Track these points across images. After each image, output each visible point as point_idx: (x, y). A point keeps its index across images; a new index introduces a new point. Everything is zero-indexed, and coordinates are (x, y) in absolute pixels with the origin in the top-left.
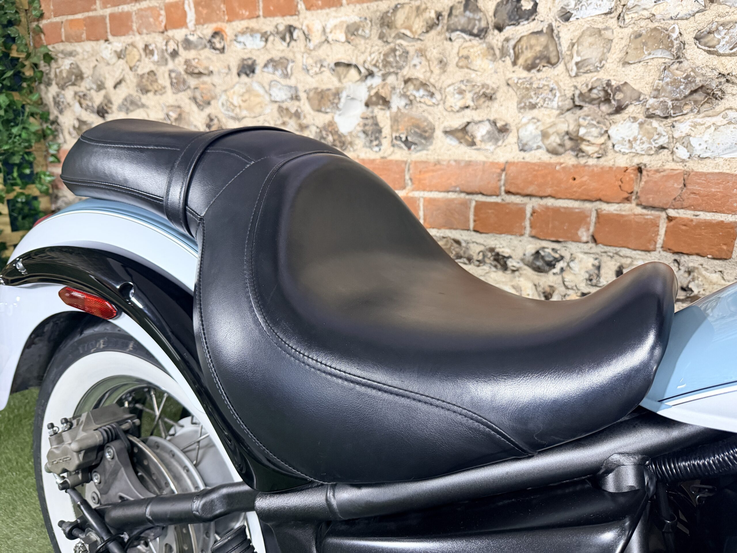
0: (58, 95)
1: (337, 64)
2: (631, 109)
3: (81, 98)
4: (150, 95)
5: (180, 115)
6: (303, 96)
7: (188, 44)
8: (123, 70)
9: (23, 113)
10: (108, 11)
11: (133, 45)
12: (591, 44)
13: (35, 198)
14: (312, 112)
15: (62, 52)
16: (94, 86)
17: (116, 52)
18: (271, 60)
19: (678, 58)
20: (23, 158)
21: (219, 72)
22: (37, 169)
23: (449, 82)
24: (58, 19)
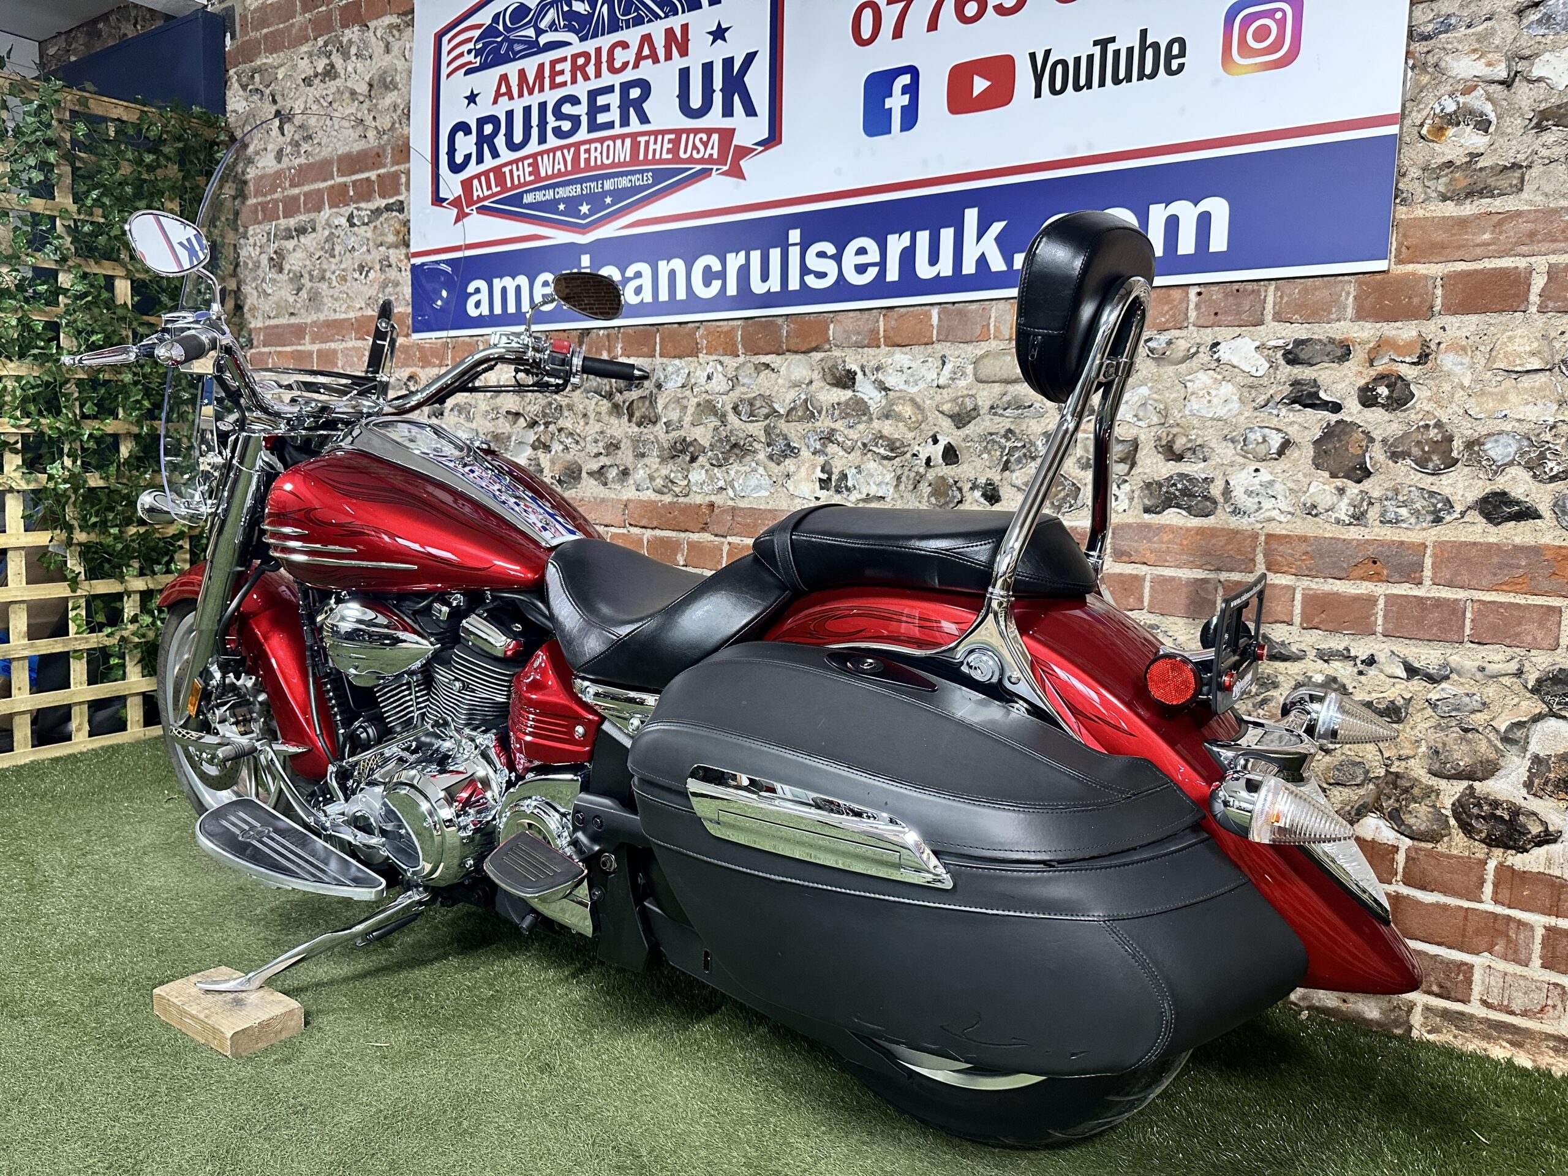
1: (508, 412)
2: (701, 459)
10: (315, 347)
12: (673, 409)
18: (457, 405)
19: (724, 423)
23: (591, 432)
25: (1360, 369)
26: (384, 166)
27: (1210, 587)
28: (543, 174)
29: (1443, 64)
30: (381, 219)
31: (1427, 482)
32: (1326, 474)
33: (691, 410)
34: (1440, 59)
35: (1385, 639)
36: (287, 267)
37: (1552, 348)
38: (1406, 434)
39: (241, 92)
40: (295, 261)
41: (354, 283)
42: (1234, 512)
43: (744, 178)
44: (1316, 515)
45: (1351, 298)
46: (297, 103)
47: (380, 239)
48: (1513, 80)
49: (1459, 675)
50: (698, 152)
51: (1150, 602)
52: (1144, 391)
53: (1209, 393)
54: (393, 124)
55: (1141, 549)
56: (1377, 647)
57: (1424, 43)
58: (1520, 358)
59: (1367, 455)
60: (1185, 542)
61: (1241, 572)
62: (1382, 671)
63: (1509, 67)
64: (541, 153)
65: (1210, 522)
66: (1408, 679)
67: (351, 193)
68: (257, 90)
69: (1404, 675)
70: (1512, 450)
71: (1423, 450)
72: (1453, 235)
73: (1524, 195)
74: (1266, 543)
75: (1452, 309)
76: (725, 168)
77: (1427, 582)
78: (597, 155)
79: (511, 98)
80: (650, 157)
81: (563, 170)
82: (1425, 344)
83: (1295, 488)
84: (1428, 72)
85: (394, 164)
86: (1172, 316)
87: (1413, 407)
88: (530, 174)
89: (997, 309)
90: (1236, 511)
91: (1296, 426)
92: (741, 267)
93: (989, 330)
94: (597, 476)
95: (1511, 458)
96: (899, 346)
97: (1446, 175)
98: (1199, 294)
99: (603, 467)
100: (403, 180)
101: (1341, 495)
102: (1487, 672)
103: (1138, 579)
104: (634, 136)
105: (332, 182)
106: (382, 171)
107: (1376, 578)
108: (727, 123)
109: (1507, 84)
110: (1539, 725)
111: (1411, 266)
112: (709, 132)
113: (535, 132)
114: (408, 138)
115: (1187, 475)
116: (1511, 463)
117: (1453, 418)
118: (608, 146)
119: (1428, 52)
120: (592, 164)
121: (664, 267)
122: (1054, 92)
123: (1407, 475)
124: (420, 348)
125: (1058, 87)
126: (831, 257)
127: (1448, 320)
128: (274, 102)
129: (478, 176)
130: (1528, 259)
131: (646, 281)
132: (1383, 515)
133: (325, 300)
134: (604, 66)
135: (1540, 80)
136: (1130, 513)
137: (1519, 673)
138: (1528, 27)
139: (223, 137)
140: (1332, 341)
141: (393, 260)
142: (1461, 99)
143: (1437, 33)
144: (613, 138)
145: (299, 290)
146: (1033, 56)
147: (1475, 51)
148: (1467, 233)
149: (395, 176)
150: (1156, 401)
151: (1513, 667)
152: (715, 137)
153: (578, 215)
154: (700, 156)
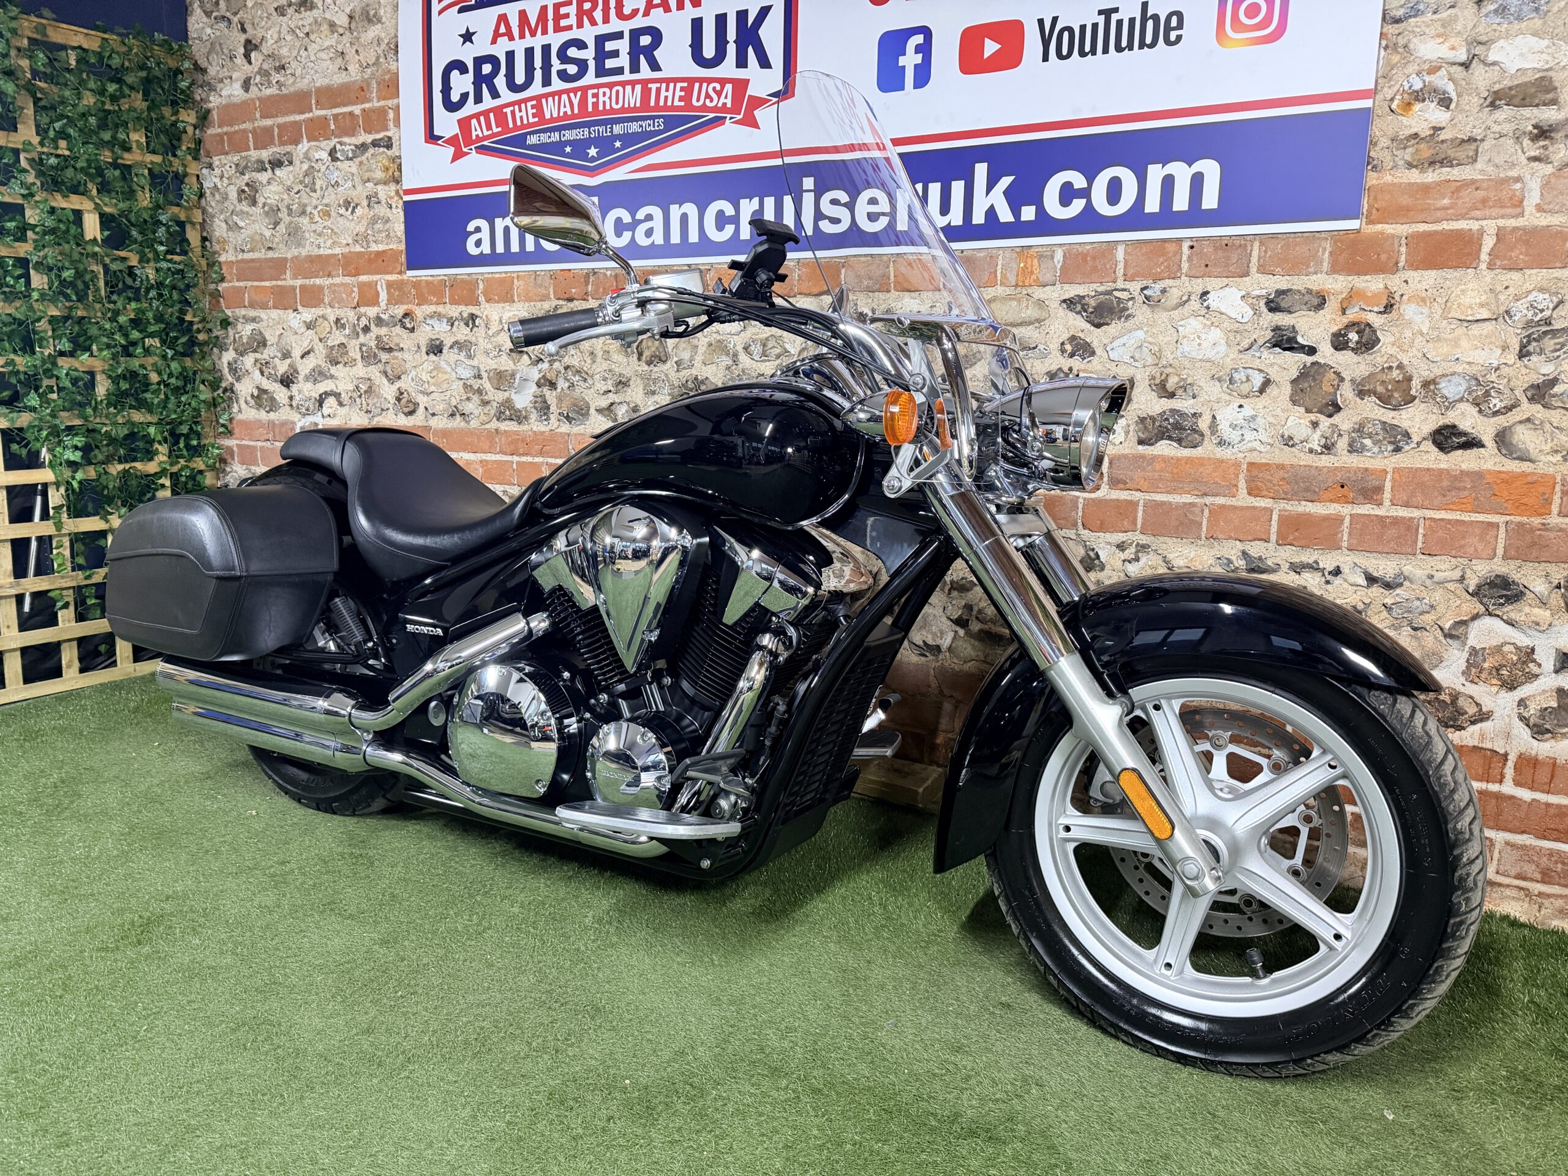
0: (236, 362)
1: (511, 350)
3: (263, 367)
4: (340, 366)
5: (370, 387)
6: (485, 375)
7: (379, 321)
8: (311, 340)
9: (194, 380)
10: (299, 282)
11: (324, 317)
12: (684, 349)
13: (201, 472)
14: (493, 390)
15: (244, 317)
16: (279, 355)
17: (305, 322)
18: (456, 342)
19: (735, 362)
20: (191, 429)
21: (409, 350)
22: (204, 442)
23: (597, 370)
24: (242, 284)
25: (1334, 316)
26: (369, 100)
27: (1197, 510)
28: (548, 116)
29: (1411, 46)
30: (368, 154)
31: (1388, 416)
32: (1302, 410)
33: (701, 350)
34: (1409, 41)
35: (1349, 553)
36: (261, 201)
37: (1497, 300)
38: (1372, 375)
39: (205, 19)
40: (271, 194)
41: (339, 219)
42: (1220, 443)
43: (758, 128)
44: (1293, 446)
45: (1327, 254)
46: (270, 32)
47: (367, 175)
48: (1471, 61)
49: (1411, 582)
50: (712, 101)
51: (1143, 524)
52: (1140, 334)
53: (1199, 337)
54: (378, 58)
55: (1135, 477)
56: (1341, 560)
57: (1396, 26)
58: (1472, 308)
59: (1338, 393)
60: (1175, 471)
61: (1225, 496)
62: (1345, 580)
63: (1468, 51)
64: (546, 96)
65: (1198, 452)
66: (1368, 587)
67: (333, 127)
68: (223, 17)
69: (1365, 583)
70: (1462, 388)
71: (1387, 390)
72: (1417, 199)
73: (1479, 165)
74: (1248, 470)
75: (1415, 265)
76: (739, 117)
77: (1387, 503)
78: (606, 99)
79: (512, 38)
80: (662, 103)
81: (569, 113)
82: (1391, 295)
83: (1274, 421)
84: (1398, 53)
85: (378, 101)
86: (1168, 267)
87: (1379, 351)
88: (534, 116)
89: (1004, 258)
90: (1221, 443)
91: (1276, 367)
92: (754, 213)
93: (996, 276)
94: (606, 412)
95: (1460, 396)
96: (909, 291)
97: (1413, 145)
98: (1192, 247)
99: (612, 404)
100: (391, 115)
101: (1314, 428)
102: (1435, 579)
103: (1133, 504)
104: (645, 83)
105: (311, 115)
106: (367, 106)
107: (1345, 500)
108: (741, 74)
109: (1466, 65)
110: (1476, 623)
111: (1380, 226)
112: (723, 82)
113: (538, 74)
114: (396, 75)
115: (1179, 411)
116: (1461, 400)
117: (1413, 360)
118: (617, 92)
119: (1399, 34)
120: (601, 108)
121: (675, 211)
122: (1060, 56)
123: (1372, 410)
124: (416, 285)
125: (1065, 52)
126: (845, 205)
127: (1411, 275)
128: (244, 30)
129: (477, 116)
130: (1481, 222)
131: (658, 223)
132: (1350, 445)
133: (307, 235)
134: (613, 12)
135: (1494, 63)
136: (1125, 445)
137: (1462, 578)
138: (1486, 16)
139: (187, 65)
140: (1309, 291)
141: (382, 196)
142: (1427, 78)
143: (1406, 18)
144: (623, 84)
145: (276, 224)
146: (1041, 22)
147: (1438, 36)
148: (1429, 198)
149: (382, 112)
150: (1151, 343)
151: (1457, 574)
152: (729, 87)
153: (585, 157)
154: (713, 104)
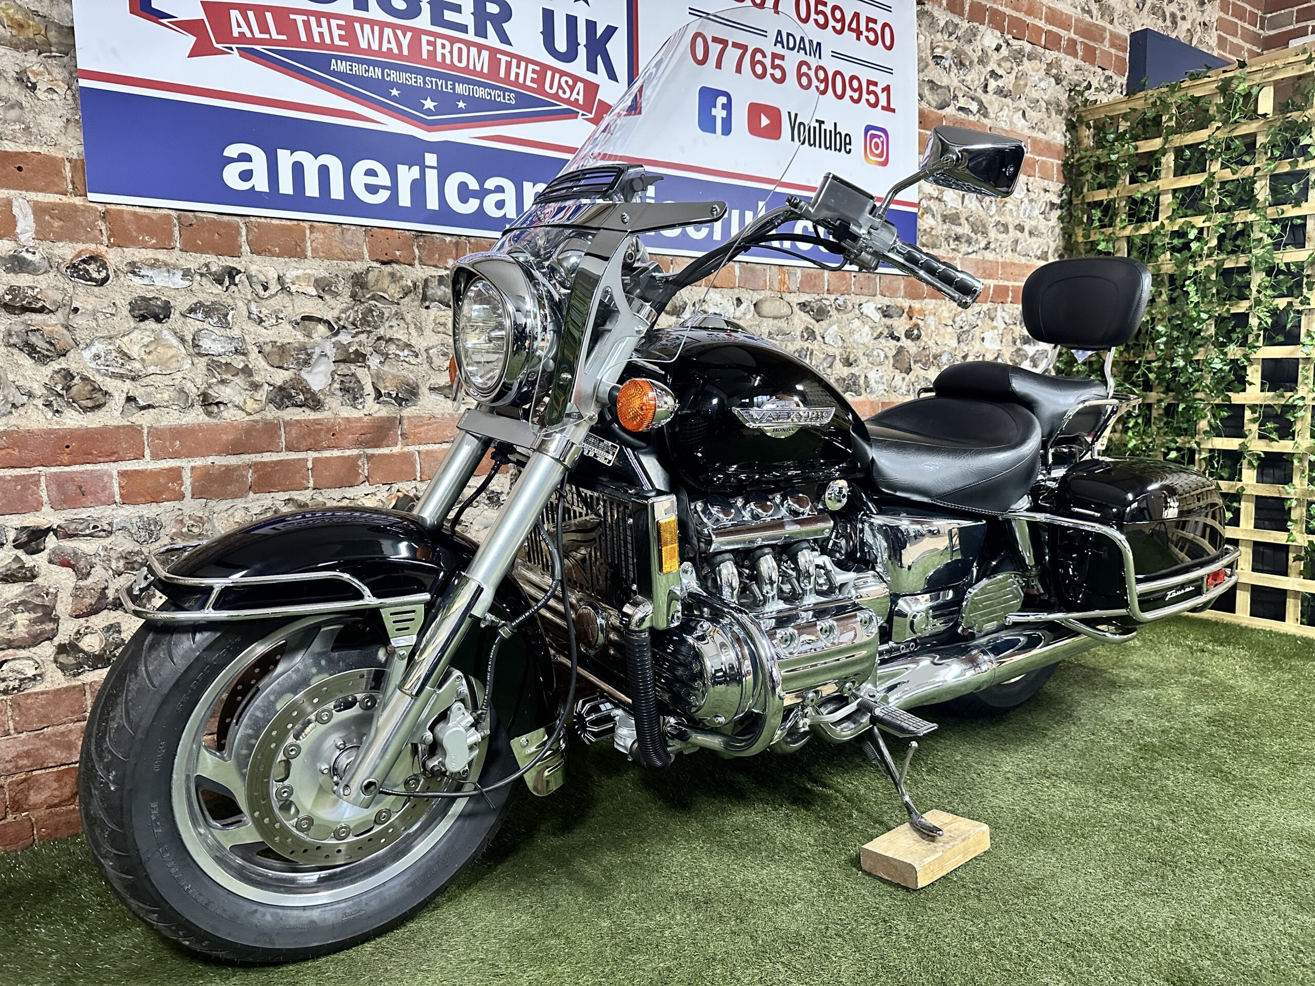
6: (253, 350)
14: (270, 368)
25: (906, 321)
28: (364, 45)
31: (925, 373)
32: (898, 371)
38: (920, 352)
45: (903, 287)
50: (564, 92)
53: (859, 330)
59: (911, 362)
64: (363, 21)
71: (926, 360)
76: (591, 116)
80: (513, 78)
81: (396, 51)
82: (924, 311)
83: (889, 378)
86: (847, 287)
87: (922, 339)
88: (341, 38)
89: (771, 271)
90: (871, 392)
91: (888, 349)
93: (766, 283)
98: (855, 277)
104: (493, 51)
108: (590, 77)
112: (576, 79)
118: (460, 49)
120: (439, 59)
122: (800, 141)
124: (112, 216)
125: (802, 139)
129: (240, 8)
131: (509, 197)
140: (897, 307)
144: (468, 44)
146: (790, 114)
150: (840, 333)
152: (580, 85)
153: (421, 107)
154: (567, 96)
